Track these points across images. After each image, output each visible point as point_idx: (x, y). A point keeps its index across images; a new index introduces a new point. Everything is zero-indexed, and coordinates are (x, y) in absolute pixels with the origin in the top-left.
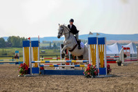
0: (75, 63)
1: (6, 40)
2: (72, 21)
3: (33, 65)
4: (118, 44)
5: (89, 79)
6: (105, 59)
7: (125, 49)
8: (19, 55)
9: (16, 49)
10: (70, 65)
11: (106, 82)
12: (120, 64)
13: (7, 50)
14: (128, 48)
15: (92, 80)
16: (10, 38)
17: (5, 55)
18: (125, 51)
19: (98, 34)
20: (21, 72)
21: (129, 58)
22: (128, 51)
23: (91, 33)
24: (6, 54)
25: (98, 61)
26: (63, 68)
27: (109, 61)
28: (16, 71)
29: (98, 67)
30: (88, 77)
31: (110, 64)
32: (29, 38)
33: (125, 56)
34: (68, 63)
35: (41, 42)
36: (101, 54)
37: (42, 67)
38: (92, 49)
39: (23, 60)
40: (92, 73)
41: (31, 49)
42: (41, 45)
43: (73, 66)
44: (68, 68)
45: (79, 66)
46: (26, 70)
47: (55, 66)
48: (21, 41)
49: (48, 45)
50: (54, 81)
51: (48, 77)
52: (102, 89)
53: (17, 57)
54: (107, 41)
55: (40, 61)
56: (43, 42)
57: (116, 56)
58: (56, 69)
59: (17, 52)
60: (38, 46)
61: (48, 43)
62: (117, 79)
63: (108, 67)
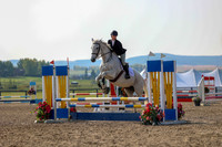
0: (127, 102)
1: (15, 65)
2: (115, 34)
3: (59, 105)
4: (194, 71)
5: (149, 127)
6: (174, 96)
7: (206, 78)
8: (35, 89)
9: (31, 79)
10: (118, 105)
11: (175, 132)
12: (198, 103)
13: (16, 80)
14: (212, 78)
15: (153, 129)
16: (21, 61)
17: (13, 89)
18: (206, 83)
19: (163, 55)
20: (39, 116)
21: (212, 93)
22: (211, 82)
23: (151, 54)
24: (15, 87)
25: (162, 99)
26: (107, 109)
27: (181, 99)
28: (32, 114)
29: (162, 108)
30: (147, 123)
31: (182, 103)
32: (52, 62)
33: (207, 90)
34: (114, 102)
35: (71, 67)
36: (168, 87)
37: (73, 108)
38: (154, 80)
39: (42, 96)
40: (154, 117)
41: (55, 79)
42: (71, 72)
43: (123, 106)
44: (114, 109)
45: (132, 107)
46: (47, 113)
47: (93, 106)
48: (40, 67)
49: (83, 73)
50: (93, 131)
51: (82, 124)
52: (169, 142)
53: (32, 92)
54: (178, 67)
55: (70, 99)
56: (75, 68)
57: (192, 91)
58: (95, 110)
59: (33, 83)
60: (66, 74)
61: (82, 69)
62: (194, 128)
63: (180, 108)
